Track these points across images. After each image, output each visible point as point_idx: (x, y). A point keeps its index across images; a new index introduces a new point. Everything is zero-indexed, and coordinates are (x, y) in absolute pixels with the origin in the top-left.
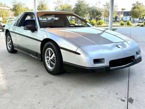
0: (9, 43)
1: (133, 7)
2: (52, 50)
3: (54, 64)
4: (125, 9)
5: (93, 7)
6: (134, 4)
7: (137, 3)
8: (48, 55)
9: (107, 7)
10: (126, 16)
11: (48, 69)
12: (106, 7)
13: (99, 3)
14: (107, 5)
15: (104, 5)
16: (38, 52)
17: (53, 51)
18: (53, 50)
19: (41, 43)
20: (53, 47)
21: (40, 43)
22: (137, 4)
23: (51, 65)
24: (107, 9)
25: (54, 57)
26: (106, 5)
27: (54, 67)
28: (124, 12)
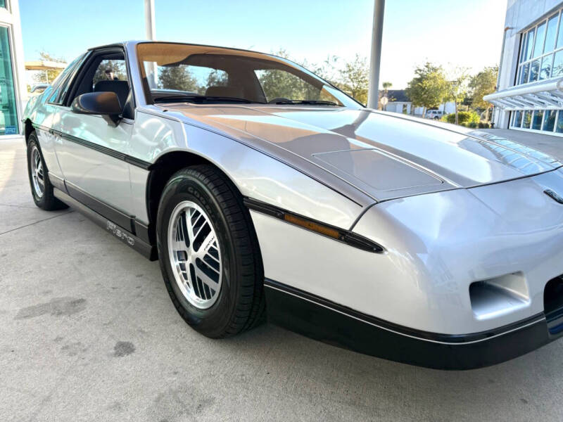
0: (37, 171)
1: (418, 77)
2: (203, 213)
3: (215, 286)
4: (390, 85)
5: (316, 70)
6: (420, 70)
7: (427, 66)
8: (182, 234)
9: (350, 75)
10: (395, 101)
11: (185, 304)
12: (347, 75)
13: (335, 60)
14: (350, 71)
15: (340, 71)
16: (138, 217)
17: (208, 220)
18: (206, 211)
19: (149, 176)
20: (206, 197)
21: (145, 174)
22: (426, 69)
23: (201, 290)
24: (350, 80)
25: (212, 251)
26: (346, 69)
27: (214, 299)
28: (390, 91)
